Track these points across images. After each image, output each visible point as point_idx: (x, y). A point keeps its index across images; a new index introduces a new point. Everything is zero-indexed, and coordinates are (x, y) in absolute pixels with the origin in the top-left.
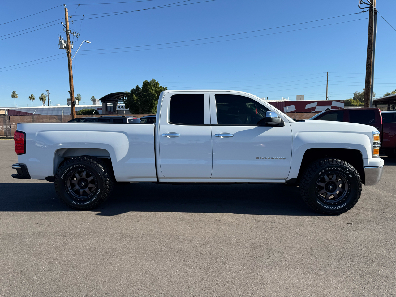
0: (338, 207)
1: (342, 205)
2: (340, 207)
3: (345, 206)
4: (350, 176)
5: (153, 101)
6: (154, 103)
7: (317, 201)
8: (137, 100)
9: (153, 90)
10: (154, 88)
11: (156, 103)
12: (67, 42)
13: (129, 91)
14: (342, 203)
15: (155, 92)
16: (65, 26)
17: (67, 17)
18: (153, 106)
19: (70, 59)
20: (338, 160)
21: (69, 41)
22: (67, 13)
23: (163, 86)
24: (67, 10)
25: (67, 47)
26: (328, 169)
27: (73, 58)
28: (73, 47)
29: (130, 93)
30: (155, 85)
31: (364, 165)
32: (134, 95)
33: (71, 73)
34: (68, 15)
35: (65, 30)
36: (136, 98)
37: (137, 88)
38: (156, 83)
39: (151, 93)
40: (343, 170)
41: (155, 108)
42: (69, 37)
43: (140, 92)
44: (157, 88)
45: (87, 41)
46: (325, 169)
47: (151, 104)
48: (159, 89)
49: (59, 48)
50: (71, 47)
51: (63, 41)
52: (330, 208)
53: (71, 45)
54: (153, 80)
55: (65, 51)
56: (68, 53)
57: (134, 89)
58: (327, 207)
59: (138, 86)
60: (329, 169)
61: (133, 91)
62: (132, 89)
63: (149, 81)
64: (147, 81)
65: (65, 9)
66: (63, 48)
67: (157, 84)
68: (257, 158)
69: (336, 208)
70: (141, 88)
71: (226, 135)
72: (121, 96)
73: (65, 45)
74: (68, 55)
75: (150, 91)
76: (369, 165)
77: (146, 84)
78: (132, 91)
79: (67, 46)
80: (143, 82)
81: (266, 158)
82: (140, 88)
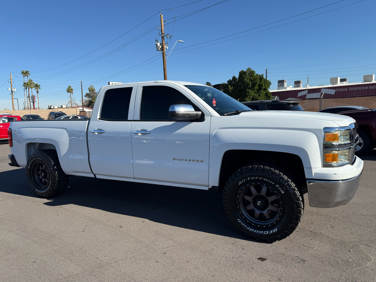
0: (266, 232)
1: (272, 231)
2: (269, 232)
3: (276, 232)
4: (281, 191)
5: (248, 90)
6: (249, 92)
7: (238, 220)
8: (232, 90)
9: (247, 79)
10: (249, 77)
11: (250, 91)
12: (162, 44)
13: (226, 82)
14: (272, 227)
15: (250, 81)
16: (161, 30)
17: (162, 22)
18: (247, 94)
19: (164, 59)
20: (266, 167)
21: (164, 43)
22: (162, 19)
23: (259, 74)
24: (162, 16)
25: (162, 49)
26: (250, 178)
27: (167, 58)
28: (167, 48)
29: (226, 84)
30: (251, 74)
31: (307, 176)
32: (229, 86)
33: (165, 71)
34: (163, 20)
35: (160, 34)
36: (231, 89)
37: (234, 78)
38: (252, 71)
39: (245, 82)
40: (270, 181)
41: (249, 96)
42: (164, 39)
43: (236, 82)
44: (252, 76)
45: (180, 41)
46: (246, 178)
47: (246, 93)
48: (254, 77)
49: (157, 51)
50: (166, 48)
51: (159, 44)
52: (255, 231)
53: (166, 47)
54: (249, 69)
55: (161, 52)
56: (163, 53)
57: (230, 80)
58: (251, 230)
59: (234, 76)
60: (252, 179)
61: (230, 82)
62: (229, 80)
63: (245, 70)
64: (243, 70)
65: (161, 15)
66: (159, 50)
67: (252, 73)
68: (174, 159)
69: (263, 233)
70: (238, 79)
71: (144, 132)
72: (220, 88)
73: (161, 47)
74: (163, 55)
75: (245, 80)
76: (313, 177)
77: (242, 74)
78: (228, 82)
79: (163, 47)
80: (240, 72)
81: (183, 160)
82: (236, 78)
